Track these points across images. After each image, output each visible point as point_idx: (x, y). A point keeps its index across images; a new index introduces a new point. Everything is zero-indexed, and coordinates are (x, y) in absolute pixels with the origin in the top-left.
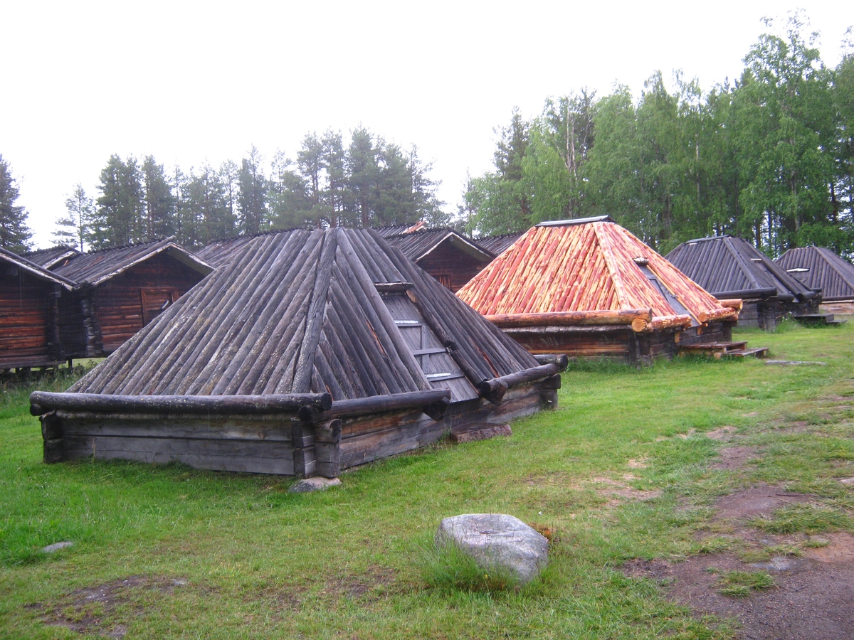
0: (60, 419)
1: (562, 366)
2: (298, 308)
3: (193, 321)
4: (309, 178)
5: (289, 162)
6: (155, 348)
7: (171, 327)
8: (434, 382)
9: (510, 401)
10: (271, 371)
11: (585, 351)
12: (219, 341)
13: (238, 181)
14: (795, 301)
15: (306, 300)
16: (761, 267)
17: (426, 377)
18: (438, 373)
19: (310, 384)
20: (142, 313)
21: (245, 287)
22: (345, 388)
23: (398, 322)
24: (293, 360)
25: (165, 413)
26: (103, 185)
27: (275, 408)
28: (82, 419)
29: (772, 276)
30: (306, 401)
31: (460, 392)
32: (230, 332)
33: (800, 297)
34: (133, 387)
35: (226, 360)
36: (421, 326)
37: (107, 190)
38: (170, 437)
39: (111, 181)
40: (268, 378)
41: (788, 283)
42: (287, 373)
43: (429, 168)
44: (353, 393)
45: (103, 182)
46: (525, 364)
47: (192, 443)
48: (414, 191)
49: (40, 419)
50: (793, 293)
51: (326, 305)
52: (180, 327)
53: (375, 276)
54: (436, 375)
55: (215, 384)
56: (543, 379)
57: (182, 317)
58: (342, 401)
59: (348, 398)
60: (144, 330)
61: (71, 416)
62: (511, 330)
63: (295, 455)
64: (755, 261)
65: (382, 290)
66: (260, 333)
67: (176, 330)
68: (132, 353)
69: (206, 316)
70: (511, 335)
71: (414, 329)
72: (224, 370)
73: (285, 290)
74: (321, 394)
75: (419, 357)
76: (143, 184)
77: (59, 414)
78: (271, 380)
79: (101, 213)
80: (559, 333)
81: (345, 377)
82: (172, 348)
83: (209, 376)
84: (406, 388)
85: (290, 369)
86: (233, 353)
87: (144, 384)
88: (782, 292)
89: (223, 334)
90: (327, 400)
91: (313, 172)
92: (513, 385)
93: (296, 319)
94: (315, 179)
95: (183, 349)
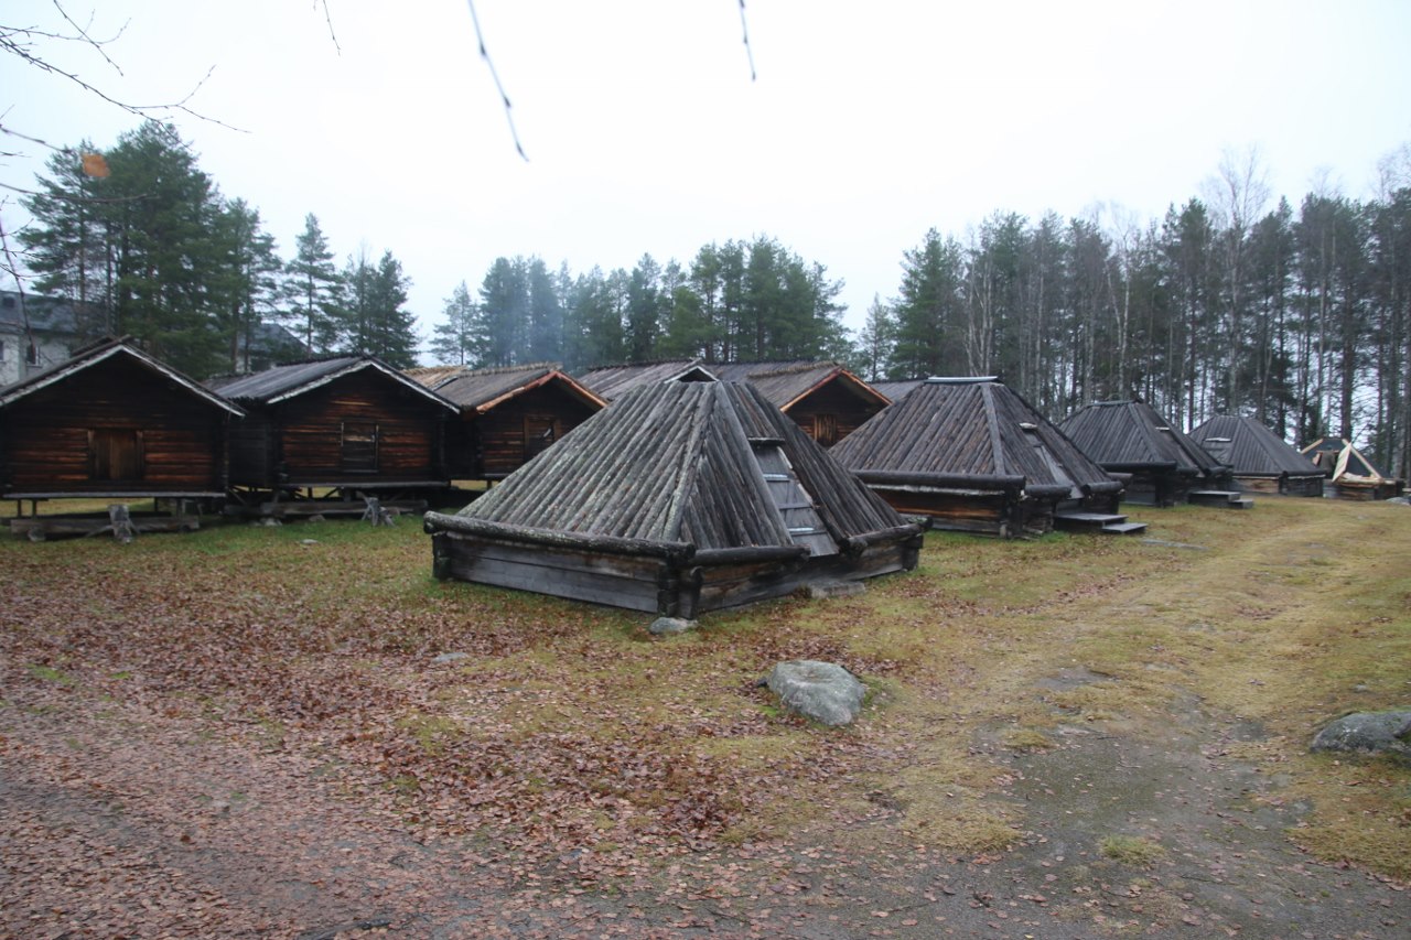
0: (450, 539)
1: (927, 527)
2: (672, 458)
3: (573, 461)
4: (704, 297)
5: (683, 277)
6: (539, 482)
7: (555, 463)
8: (795, 535)
9: (871, 558)
10: (643, 517)
11: (957, 514)
12: (596, 482)
13: (628, 295)
14: (1201, 475)
15: (679, 451)
16: (1166, 436)
17: (788, 531)
18: (800, 527)
19: (679, 533)
20: (524, 440)
21: (624, 433)
22: (710, 538)
23: (767, 476)
24: (666, 509)
25: (545, 546)
26: (488, 291)
27: (646, 551)
28: (469, 541)
29: (1179, 446)
30: (673, 548)
31: (820, 547)
32: (607, 476)
33: (1207, 472)
34: (517, 517)
35: (602, 502)
36: (788, 482)
37: (490, 297)
38: (548, 567)
39: (497, 288)
40: (640, 523)
41: (1195, 456)
42: (658, 520)
43: (834, 291)
44: (718, 544)
45: (488, 288)
46: (889, 521)
47: (568, 575)
48: (815, 316)
49: (433, 538)
50: (1200, 467)
51: (701, 459)
52: (562, 464)
53: (750, 432)
54: (798, 530)
55: (591, 523)
56: (905, 539)
57: (566, 455)
58: (706, 550)
59: (713, 547)
60: (529, 464)
61: (459, 537)
62: (878, 487)
63: (660, 595)
64: (1162, 431)
65: (755, 445)
66: (635, 479)
67: (559, 468)
68: (517, 484)
69: (587, 456)
70: (880, 492)
71: (781, 484)
72: (600, 510)
73: (661, 440)
74: (686, 544)
75: (784, 511)
76: (529, 293)
77: (450, 534)
78: (643, 526)
79: (484, 321)
80: (931, 494)
81: (712, 528)
82: (554, 484)
83: (585, 516)
84: (768, 541)
85: (662, 517)
86: (608, 496)
87: (526, 517)
88: (1186, 465)
89: (600, 476)
90: (691, 550)
91: (710, 289)
92: (872, 542)
93: (668, 470)
94: (711, 298)
95: (563, 486)
